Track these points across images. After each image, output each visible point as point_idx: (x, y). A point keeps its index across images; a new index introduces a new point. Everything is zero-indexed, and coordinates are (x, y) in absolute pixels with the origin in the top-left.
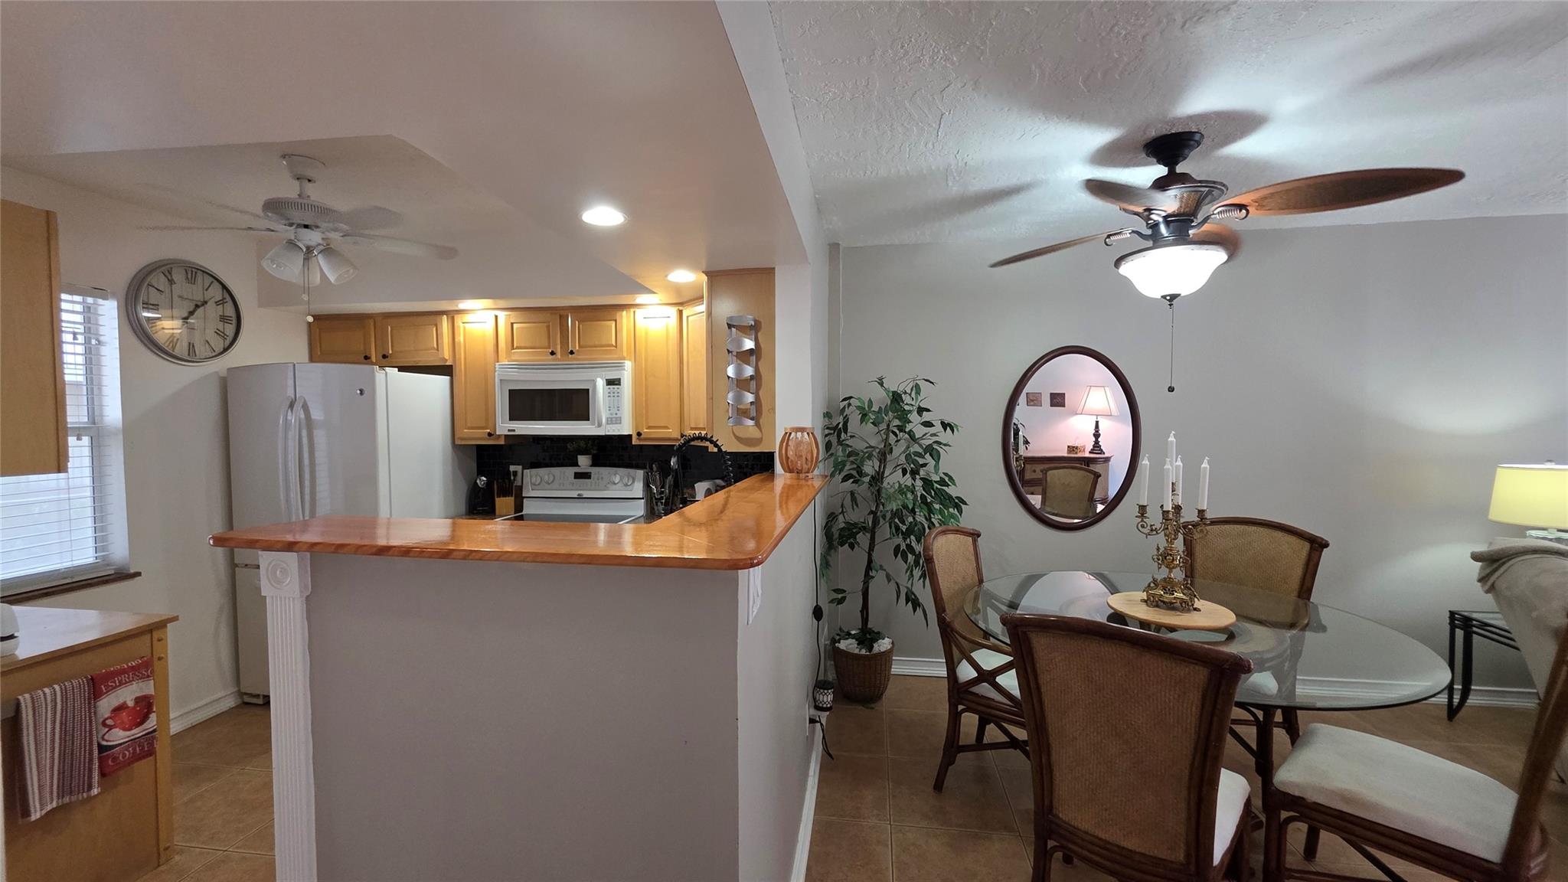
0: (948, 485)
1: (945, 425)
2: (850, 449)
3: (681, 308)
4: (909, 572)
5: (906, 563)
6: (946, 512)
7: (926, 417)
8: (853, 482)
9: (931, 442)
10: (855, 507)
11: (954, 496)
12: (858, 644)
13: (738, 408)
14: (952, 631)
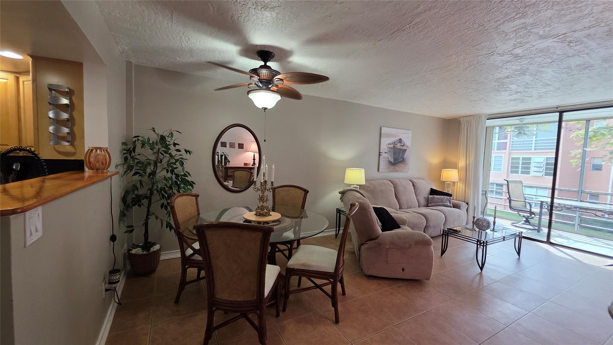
0: (187, 176)
1: (186, 151)
2: (138, 160)
3: (17, 75)
4: (168, 214)
5: (167, 211)
6: (186, 187)
7: (177, 147)
8: (139, 176)
9: (178, 158)
10: (142, 187)
11: (190, 181)
12: (142, 250)
13: (58, 136)
14: (183, 236)
